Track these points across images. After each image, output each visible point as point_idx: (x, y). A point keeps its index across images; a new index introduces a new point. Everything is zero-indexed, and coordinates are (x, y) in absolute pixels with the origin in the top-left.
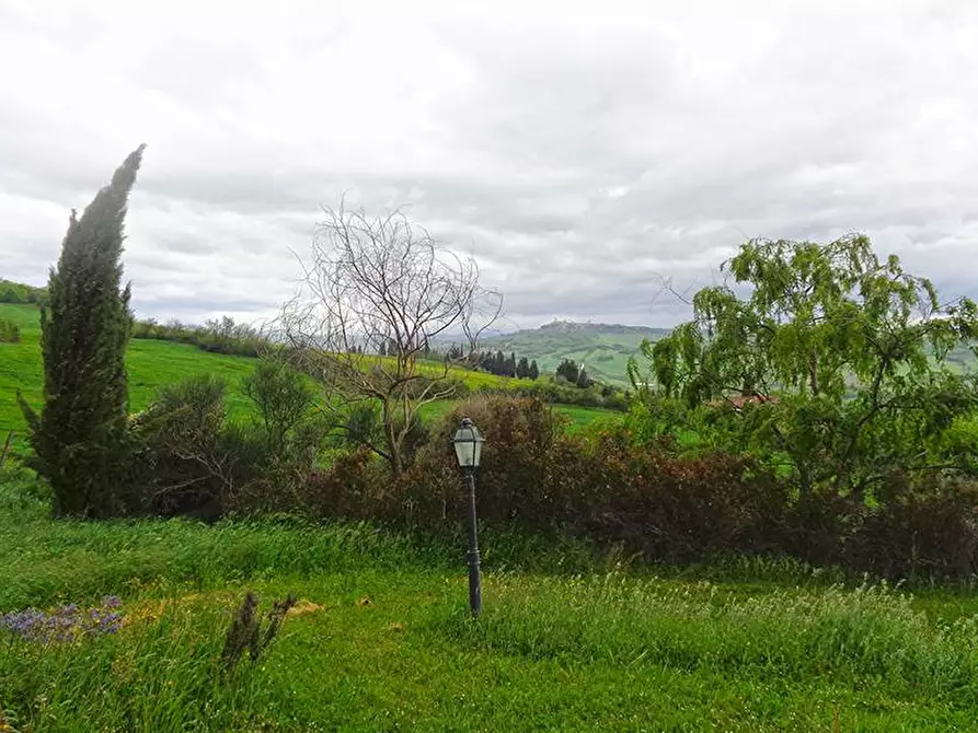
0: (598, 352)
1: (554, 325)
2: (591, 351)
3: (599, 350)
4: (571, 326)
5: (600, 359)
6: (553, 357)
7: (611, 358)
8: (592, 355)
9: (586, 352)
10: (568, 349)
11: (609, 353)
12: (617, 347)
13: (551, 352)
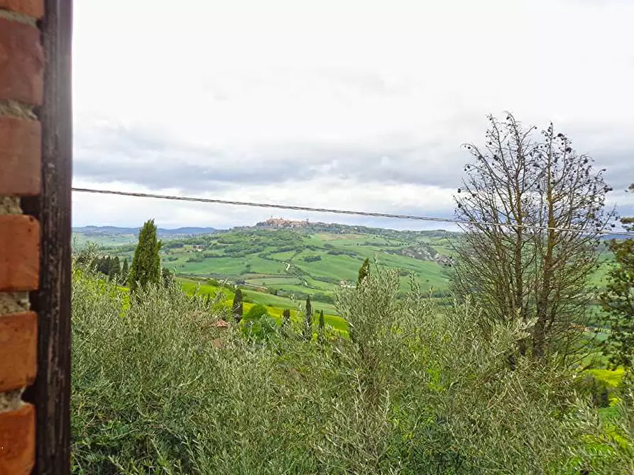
0: (307, 252)
1: (270, 223)
2: (299, 251)
3: (308, 250)
4: (287, 224)
5: (307, 260)
6: (259, 256)
7: (318, 259)
8: (300, 256)
9: (293, 253)
10: (275, 248)
11: (318, 253)
12: (328, 246)
13: (258, 250)
